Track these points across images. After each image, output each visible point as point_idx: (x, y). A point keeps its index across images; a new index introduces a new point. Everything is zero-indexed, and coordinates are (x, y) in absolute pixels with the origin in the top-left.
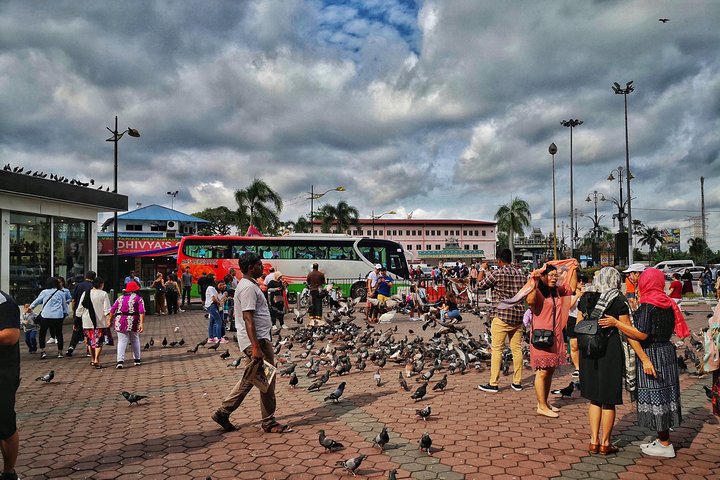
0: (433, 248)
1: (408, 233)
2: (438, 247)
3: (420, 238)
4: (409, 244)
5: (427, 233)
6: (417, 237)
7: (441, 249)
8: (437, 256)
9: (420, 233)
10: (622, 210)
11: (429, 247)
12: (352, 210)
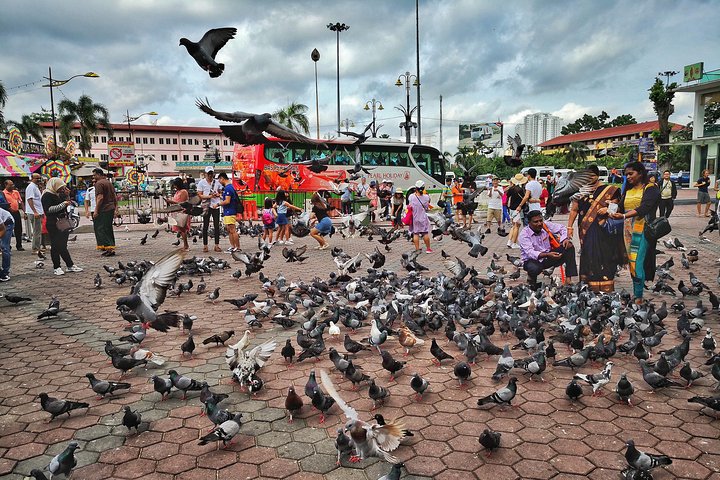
0: (191, 159)
1: (161, 141)
2: (196, 158)
3: (176, 147)
4: (164, 153)
5: (184, 142)
6: (172, 146)
7: (201, 160)
8: (198, 168)
9: (175, 142)
10: (408, 118)
11: (186, 158)
12: (98, 108)
